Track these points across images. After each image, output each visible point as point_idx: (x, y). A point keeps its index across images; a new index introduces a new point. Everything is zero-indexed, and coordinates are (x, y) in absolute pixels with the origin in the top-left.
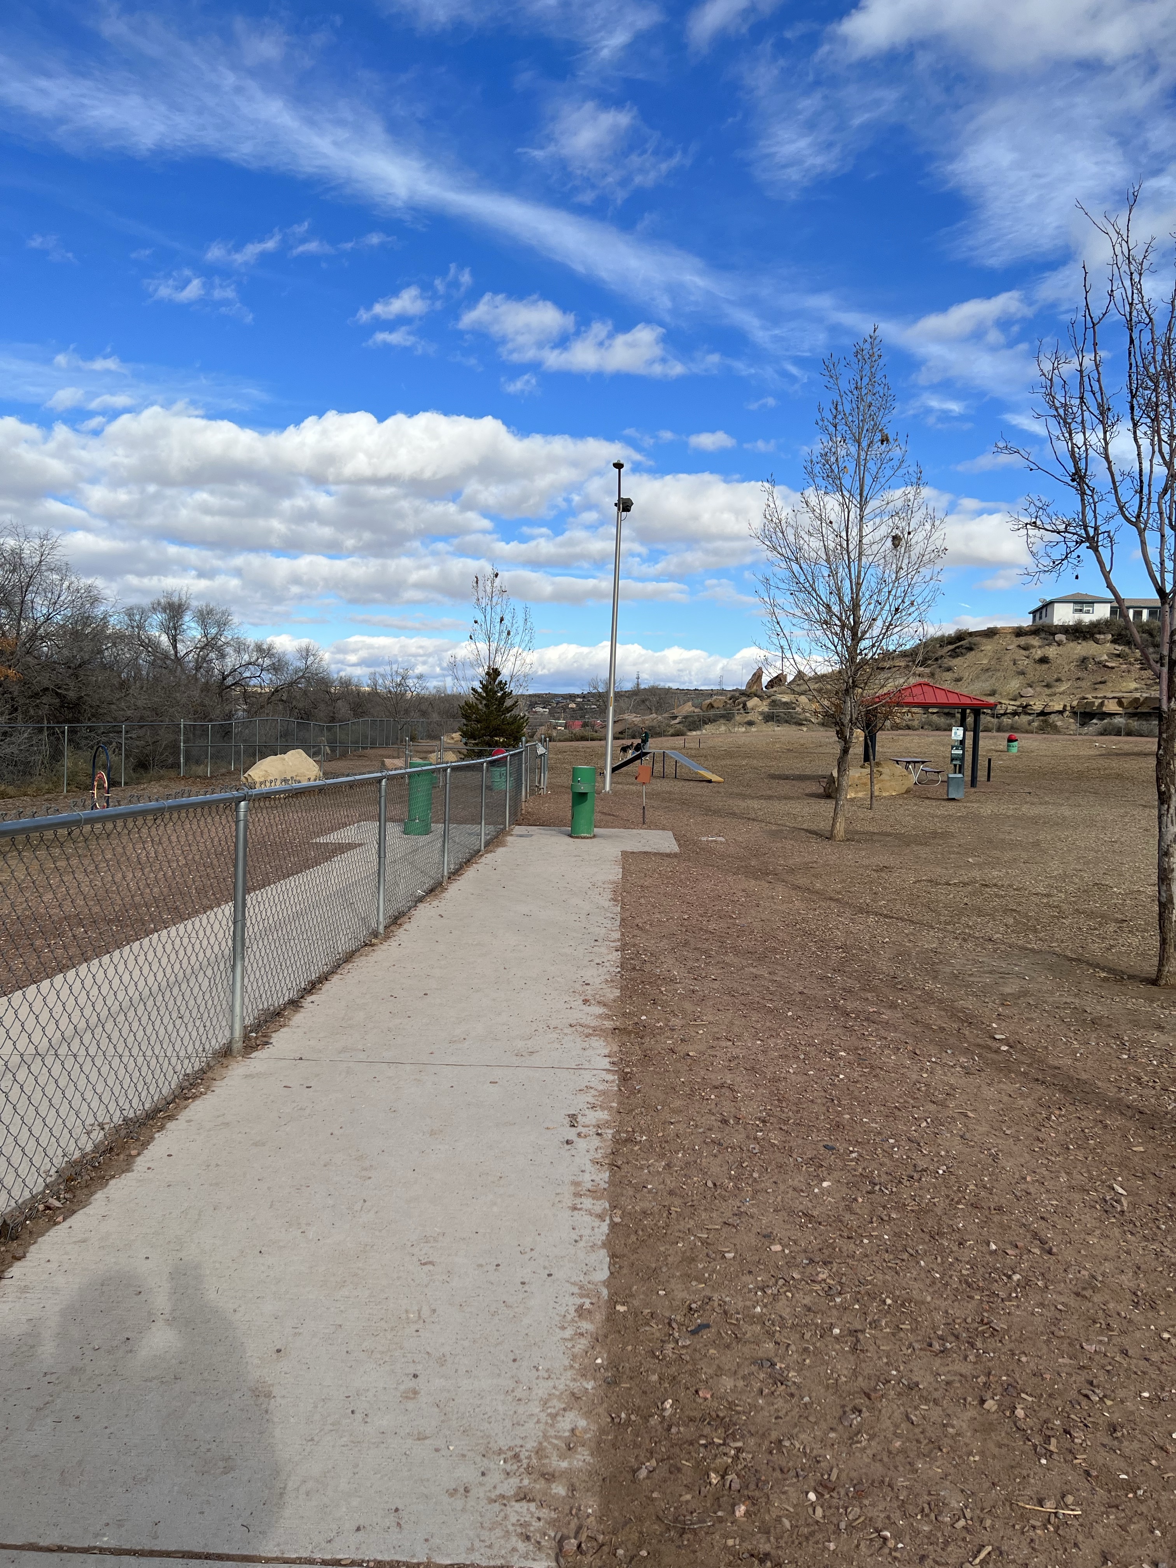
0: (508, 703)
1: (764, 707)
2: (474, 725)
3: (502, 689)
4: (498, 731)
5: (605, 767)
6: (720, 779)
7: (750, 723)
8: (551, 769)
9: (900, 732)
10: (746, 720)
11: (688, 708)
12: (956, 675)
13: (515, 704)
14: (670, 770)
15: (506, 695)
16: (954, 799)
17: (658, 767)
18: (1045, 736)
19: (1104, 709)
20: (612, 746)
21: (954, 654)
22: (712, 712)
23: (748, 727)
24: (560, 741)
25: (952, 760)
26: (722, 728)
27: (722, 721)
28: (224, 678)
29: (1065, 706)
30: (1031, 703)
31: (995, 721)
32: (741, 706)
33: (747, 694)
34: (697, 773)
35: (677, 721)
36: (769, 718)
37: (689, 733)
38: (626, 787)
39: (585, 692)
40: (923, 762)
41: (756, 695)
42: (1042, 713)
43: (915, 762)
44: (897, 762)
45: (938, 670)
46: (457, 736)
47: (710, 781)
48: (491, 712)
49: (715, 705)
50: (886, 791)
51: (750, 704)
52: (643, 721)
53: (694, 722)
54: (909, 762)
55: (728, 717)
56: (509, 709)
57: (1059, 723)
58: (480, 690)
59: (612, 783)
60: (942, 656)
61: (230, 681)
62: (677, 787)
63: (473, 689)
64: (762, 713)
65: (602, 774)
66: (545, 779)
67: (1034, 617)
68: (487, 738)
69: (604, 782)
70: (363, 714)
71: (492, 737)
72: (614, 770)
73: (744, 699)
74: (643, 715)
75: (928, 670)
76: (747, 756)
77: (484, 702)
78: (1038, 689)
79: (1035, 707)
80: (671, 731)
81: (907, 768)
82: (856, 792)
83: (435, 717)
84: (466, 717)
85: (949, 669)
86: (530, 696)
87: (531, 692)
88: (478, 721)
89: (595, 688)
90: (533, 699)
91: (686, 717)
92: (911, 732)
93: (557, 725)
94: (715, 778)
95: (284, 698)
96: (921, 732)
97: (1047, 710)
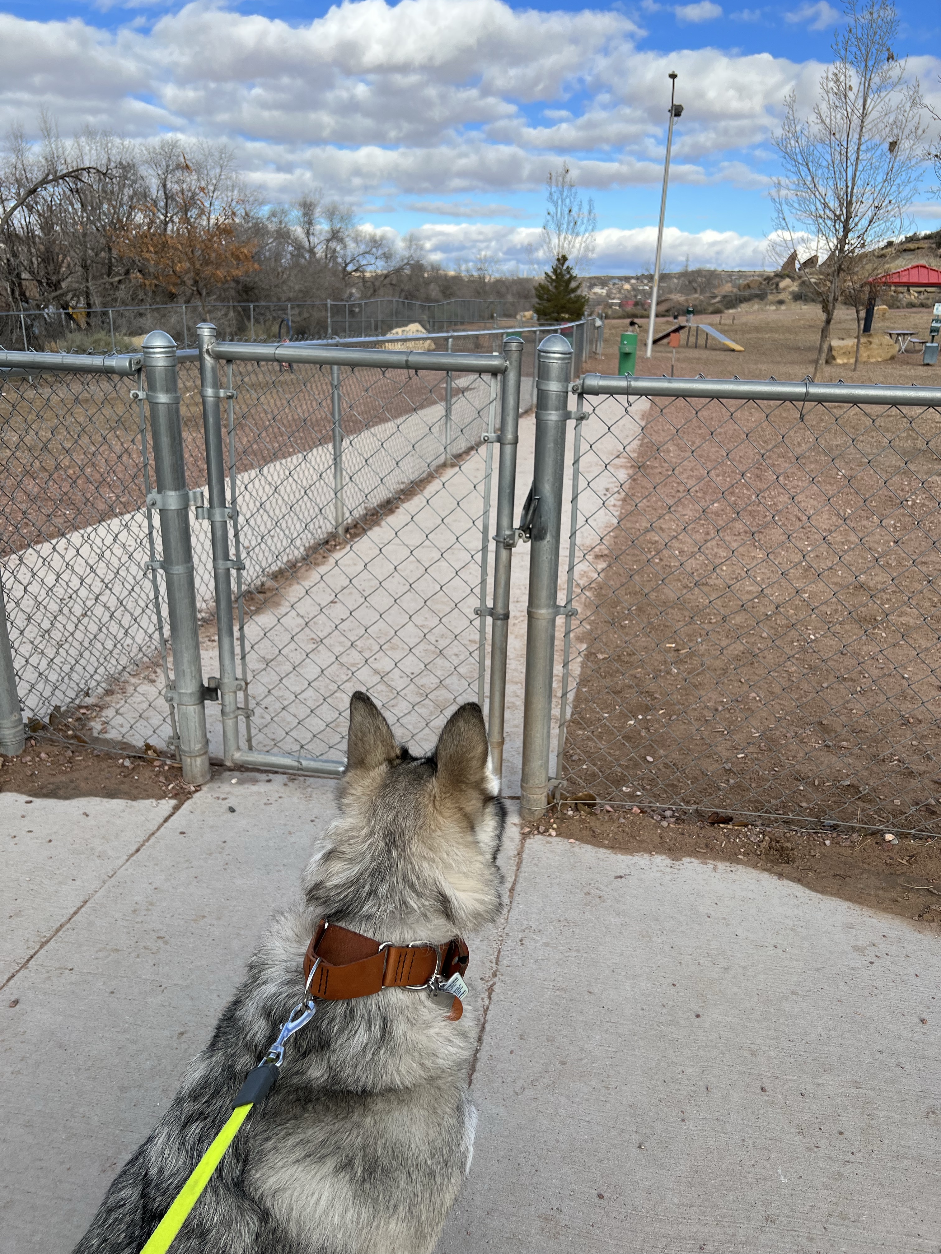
0: (573, 285)
1: (795, 287)
2: (546, 304)
3: (569, 273)
4: (563, 308)
5: (648, 338)
6: (741, 349)
7: (781, 302)
8: (606, 341)
10: (777, 299)
11: (727, 288)
13: (578, 287)
14: (702, 341)
15: (572, 278)
16: (928, 365)
17: (692, 339)
20: (655, 323)
22: (747, 292)
23: (779, 306)
24: (614, 318)
25: (931, 331)
26: (756, 306)
27: (756, 300)
28: (347, 265)
32: (774, 286)
33: (780, 276)
34: (724, 344)
35: (717, 300)
36: (798, 297)
37: (726, 311)
38: (664, 355)
39: (639, 275)
41: (788, 276)
43: (904, 334)
44: (890, 334)
46: (529, 314)
47: (733, 350)
48: (559, 293)
49: (752, 285)
50: (873, 357)
51: (782, 285)
52: (687, 300)
53: (731, 301)
54: (899, 335)
55: (761, 296)
56: (574, 290)
58: (551, 274)
59: (653, 351)
61: (350, 268)
62: (705, 354)
63: (546, 273)
64: (792, 293)
65: (646, 345)
66: (600, 348)
68: (555, 315)
69: (646, 351)
70: (451, 295)
71: (559, 313)
72: (655, 342)
73: (777, 279)
74: (688, 295)
76: (772, 330)
77: (554, 284)
80: (711, 309)
82: (849, 358)
83: (510, 298)
84: (540, 297)
86: (590, 278)
87: (592, 275)
88: (548, 300)
89: (647, 270)
90: (593, 281)
91: (724, 297)
92: (924, 310)
93: (613, 304)
94: (737, 347)
95: (394, 282)
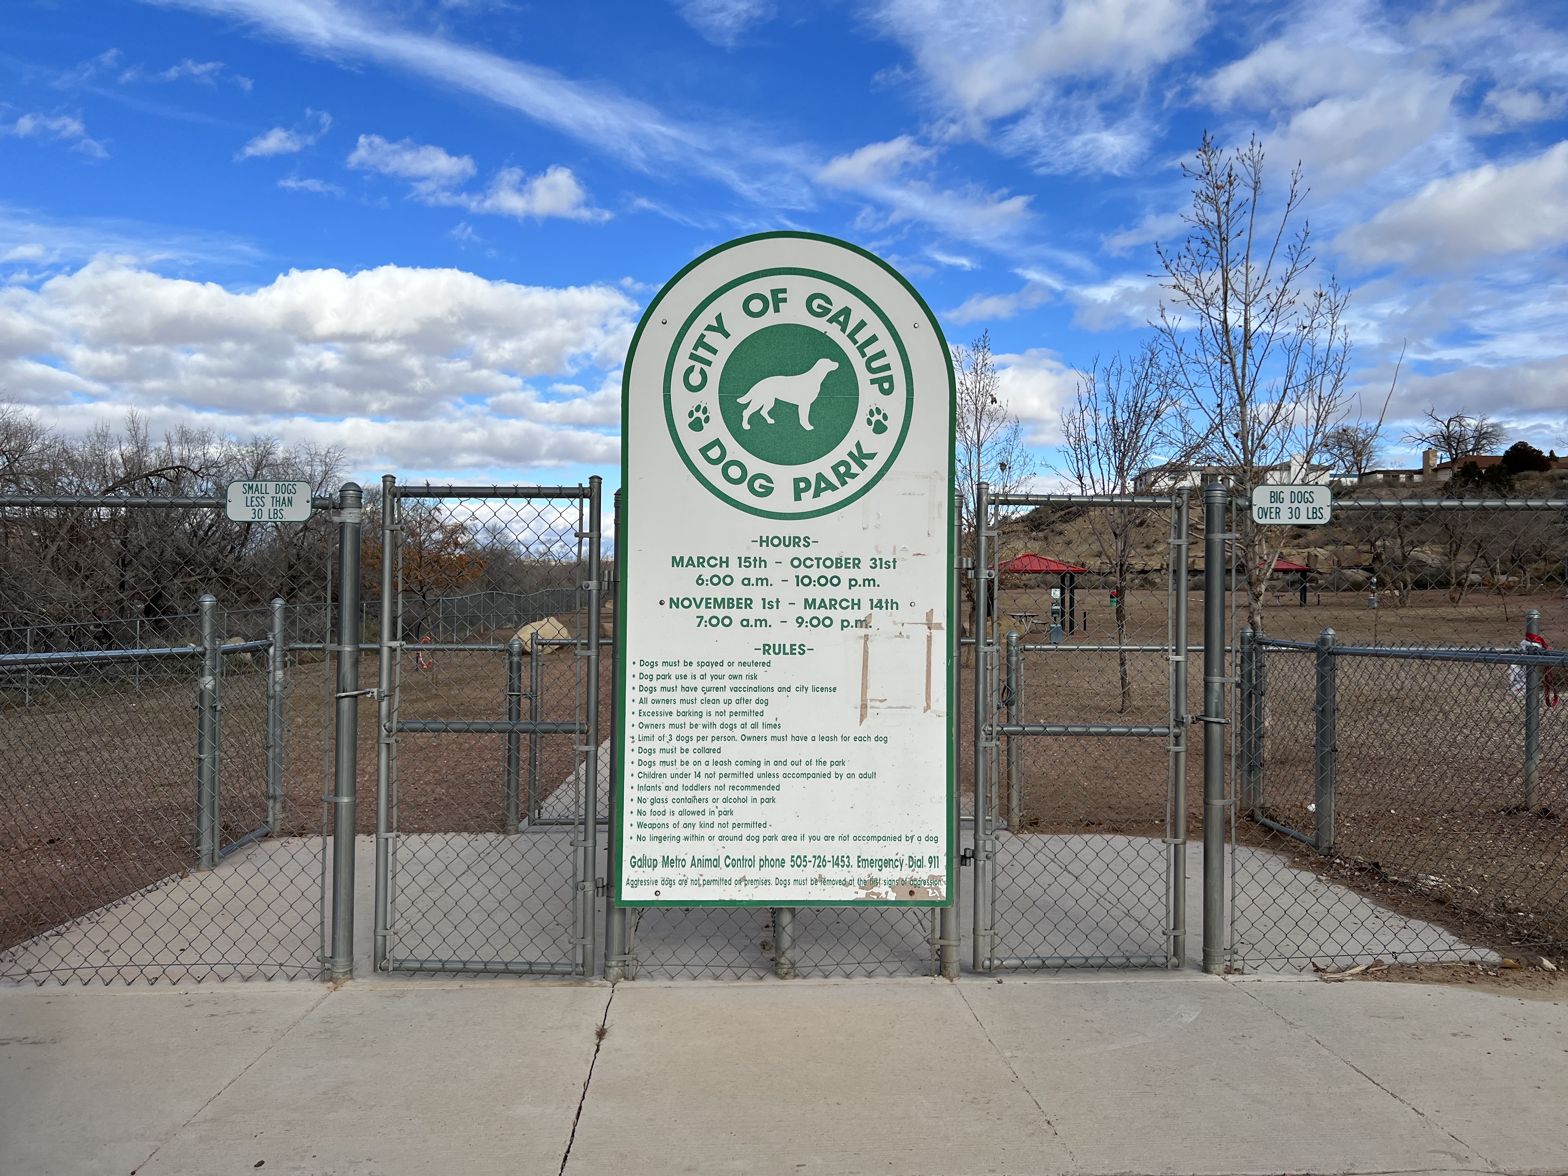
9: (1019, 590)
12: (1066, 539)
18: (1144, 592)
19: (1196, 567)
21: (1064, 520)
25: (1053, 613)
29: (1162, 565)
30: (1133, 562)
31: (1102, 578)
40: (1033, 616)
42: (1143, 572)
43: (1026, 616)
44: (1013, 616)
45: (1051, 534)
54: (1021, 617)
57: (1158, 580)
60: (1054, 521)
67: (1135, 483)
75: (1041, 534)
78: (1138, 550)
79: (1136, 566)
81: (1021, 621)
85: (1061, 533)
96: (1037, 590)
97: (1147, 568)
